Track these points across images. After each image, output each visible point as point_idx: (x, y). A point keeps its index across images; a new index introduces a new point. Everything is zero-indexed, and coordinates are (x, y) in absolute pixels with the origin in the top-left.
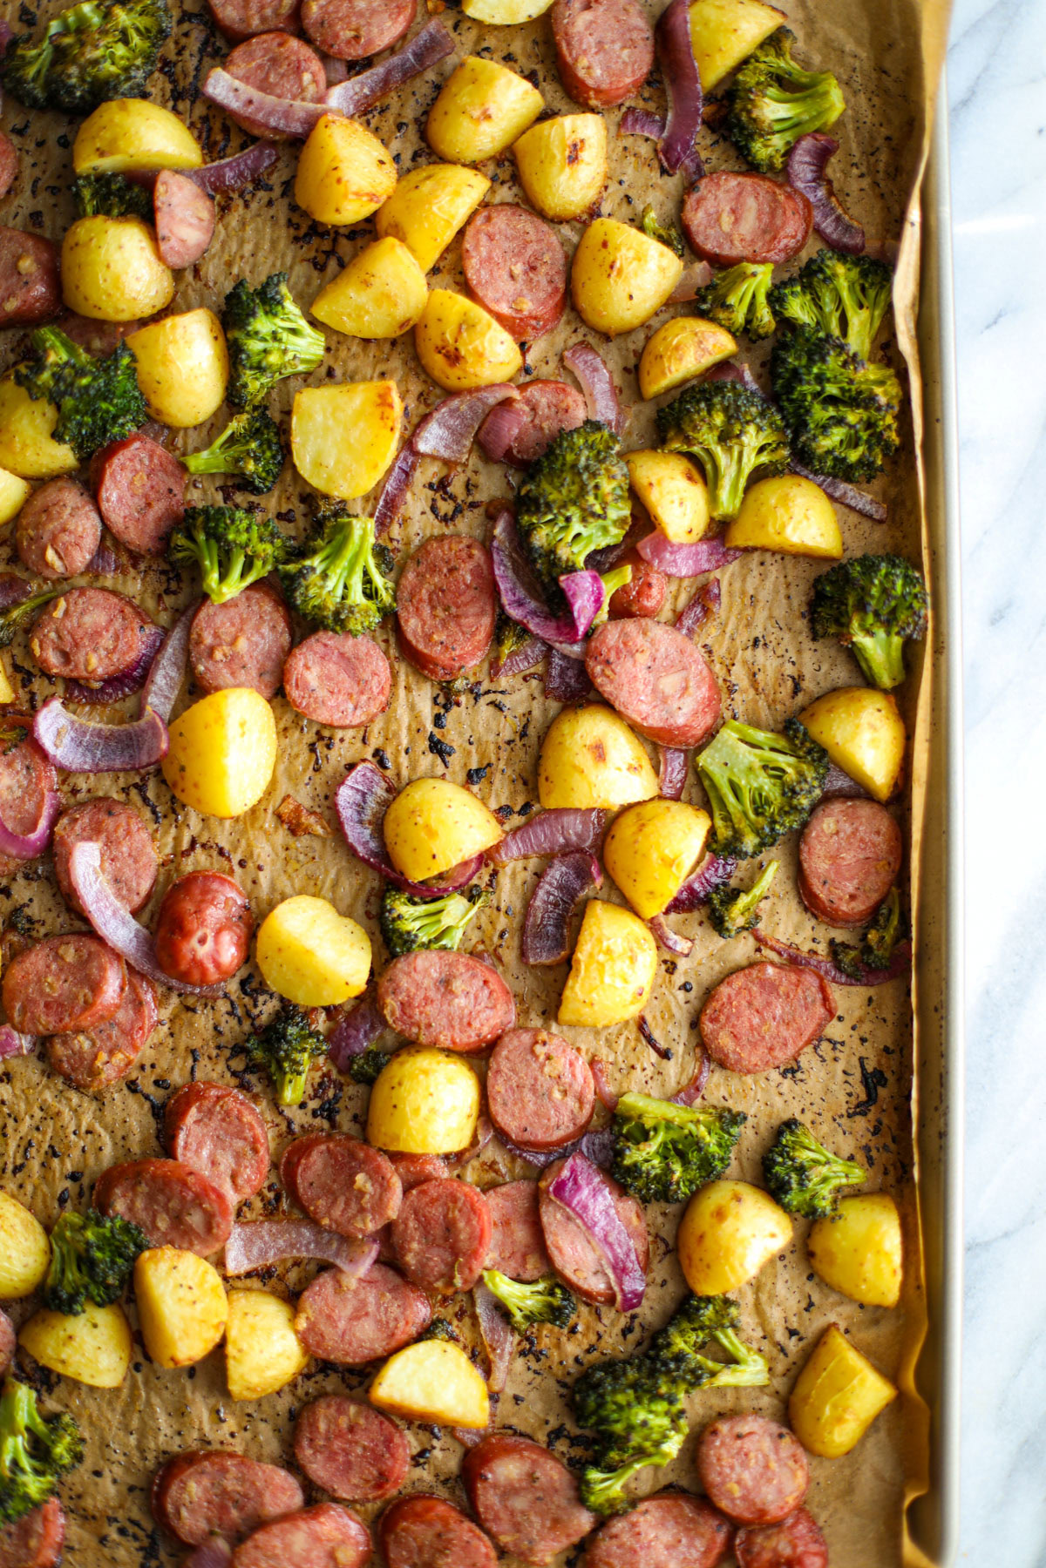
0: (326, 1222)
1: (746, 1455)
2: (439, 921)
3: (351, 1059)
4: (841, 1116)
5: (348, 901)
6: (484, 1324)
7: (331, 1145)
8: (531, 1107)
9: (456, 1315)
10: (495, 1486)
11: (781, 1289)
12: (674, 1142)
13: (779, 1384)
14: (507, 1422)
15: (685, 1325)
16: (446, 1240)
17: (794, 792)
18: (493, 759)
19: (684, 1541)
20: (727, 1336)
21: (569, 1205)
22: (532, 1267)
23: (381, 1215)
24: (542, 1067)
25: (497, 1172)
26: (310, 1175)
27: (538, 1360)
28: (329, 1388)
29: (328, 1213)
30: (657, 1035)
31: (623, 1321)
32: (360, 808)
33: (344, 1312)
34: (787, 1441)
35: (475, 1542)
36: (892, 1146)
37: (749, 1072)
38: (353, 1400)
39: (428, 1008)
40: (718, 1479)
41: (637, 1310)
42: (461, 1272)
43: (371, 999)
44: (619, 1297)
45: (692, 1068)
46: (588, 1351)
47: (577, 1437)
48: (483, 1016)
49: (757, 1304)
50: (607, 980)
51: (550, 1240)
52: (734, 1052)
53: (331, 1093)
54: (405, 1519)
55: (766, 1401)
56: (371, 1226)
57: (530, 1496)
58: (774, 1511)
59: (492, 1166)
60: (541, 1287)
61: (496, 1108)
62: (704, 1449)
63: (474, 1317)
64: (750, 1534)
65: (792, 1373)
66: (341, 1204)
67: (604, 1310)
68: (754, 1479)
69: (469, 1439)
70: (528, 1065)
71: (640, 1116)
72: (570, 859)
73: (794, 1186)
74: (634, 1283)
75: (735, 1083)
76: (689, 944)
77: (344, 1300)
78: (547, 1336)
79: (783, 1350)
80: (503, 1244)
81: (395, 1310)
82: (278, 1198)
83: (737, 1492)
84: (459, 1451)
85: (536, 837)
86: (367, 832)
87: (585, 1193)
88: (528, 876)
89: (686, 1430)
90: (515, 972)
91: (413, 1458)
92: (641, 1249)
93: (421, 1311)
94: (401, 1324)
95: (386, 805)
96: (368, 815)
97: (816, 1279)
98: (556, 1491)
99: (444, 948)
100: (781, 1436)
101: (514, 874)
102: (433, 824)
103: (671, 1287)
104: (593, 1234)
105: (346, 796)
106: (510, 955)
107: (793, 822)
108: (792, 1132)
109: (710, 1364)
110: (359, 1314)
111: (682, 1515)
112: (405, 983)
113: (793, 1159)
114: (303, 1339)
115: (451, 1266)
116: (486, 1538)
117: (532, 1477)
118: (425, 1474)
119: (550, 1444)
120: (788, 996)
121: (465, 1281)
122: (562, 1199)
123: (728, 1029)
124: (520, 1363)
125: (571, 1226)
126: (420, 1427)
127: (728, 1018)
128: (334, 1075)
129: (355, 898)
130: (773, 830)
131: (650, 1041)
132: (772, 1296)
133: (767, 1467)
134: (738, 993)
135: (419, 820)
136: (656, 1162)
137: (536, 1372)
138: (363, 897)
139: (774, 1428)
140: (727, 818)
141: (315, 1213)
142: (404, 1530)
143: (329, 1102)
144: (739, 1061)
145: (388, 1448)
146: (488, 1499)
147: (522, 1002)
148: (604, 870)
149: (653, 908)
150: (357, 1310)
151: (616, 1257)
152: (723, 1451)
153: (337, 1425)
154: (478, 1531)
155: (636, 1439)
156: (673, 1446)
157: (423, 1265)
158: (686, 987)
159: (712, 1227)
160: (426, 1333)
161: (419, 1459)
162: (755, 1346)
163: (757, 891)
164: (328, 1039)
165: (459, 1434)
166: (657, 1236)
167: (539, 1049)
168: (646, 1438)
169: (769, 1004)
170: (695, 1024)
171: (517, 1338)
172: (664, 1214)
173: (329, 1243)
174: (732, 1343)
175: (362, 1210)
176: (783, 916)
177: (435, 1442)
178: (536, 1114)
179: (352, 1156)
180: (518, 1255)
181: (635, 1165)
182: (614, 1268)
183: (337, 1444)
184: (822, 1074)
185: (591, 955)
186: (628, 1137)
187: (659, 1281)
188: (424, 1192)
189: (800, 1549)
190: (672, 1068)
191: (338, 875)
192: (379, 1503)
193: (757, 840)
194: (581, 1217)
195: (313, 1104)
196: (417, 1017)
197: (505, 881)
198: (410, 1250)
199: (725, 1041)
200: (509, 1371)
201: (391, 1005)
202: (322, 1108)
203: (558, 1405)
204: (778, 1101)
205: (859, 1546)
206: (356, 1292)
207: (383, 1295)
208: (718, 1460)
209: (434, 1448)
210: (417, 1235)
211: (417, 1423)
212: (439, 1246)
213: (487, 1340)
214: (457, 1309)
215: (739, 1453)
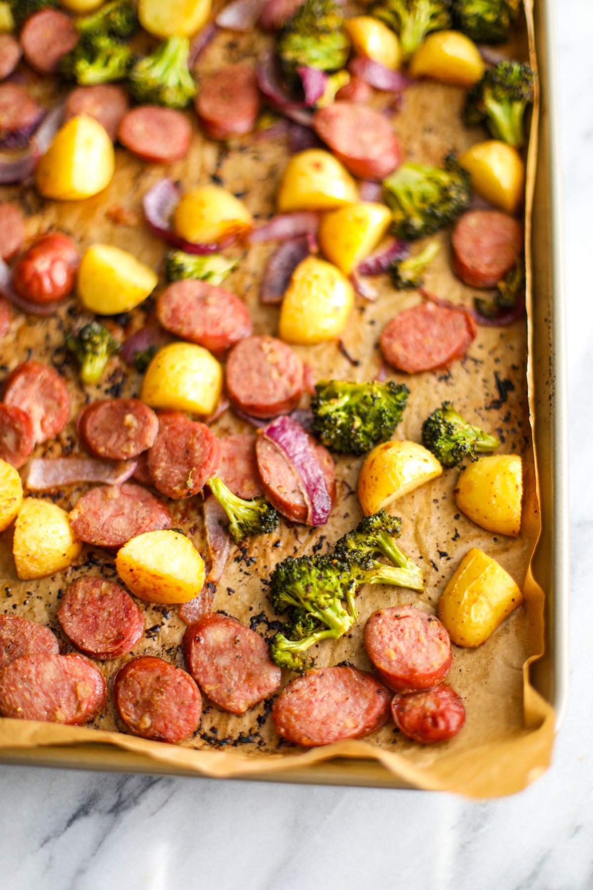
0: (102, 451)
1: (402, 631)
3: (136, 353)
4: (481, 408)
6: (210, 536)
7: (114, 404)
8: (256, 382)
9: (190, 530)
10: (206, 648)
11: (434, 523)
12: (356, 404)
13: (432, 592)
14: (221, 609)
16: (185, 458)
18: (252, 188)
19: (351, 699)
20: (390, 545)
21: (277, 441)
22: (248, 488)
23: (141, 443)
24: (266, 355)
26: (96, 423)
27: (248, 565)
28: (90, 574)
29: (105, 445)
30: (350, 351)
31: (314, 541)
33: (107, 511)
34: (435, 624)
35: (185, 684)
36: (519, 429)
38: (105, 577)
39: (190, 313)
40: (379, 647)
41: (325, 533)
42: (193, 478)
44: (310, 511)
45: (374, 372)
47: (273, 623)
49: (416, 533)
51: (261, 463)
52: (404, 355)
53: (120, 380)
54: (134, 668)
55: (420, 604)
56: (133, 450)
57: (231, 655)
58: (422, 671)
59: (226, 431)
60: (254, 503)
61: (232, 381)
63: (204, 531)
64: (404, 697)
65: (441, 585)
66: (114, 438)
67: (300, 530)
68: (408, 648)
69: (192, 618)
70: (257, 355)
72: (297, 241)
73: (444, 434)
74: (322, 502)
77: (108, 504)
78: (256, 547)
79: (434, 566)
80: (228, 473)
81: (144, 513)
82: (72, 445)
83: (394, 657)
84: (183, 628)
86: (164, 220)
87: (289, 435)
91: (147, 631)
92: (329, 481)
93: (164, 519)
95: (178, 205)
97: (462, 518)
98: (252, 651)
100: (430, 620)
101: (259, 253)
103: (352, 519)
104: (293, 463)
106: (252, 300)
110: (119, 513)
111: (350, 679)
112: (176, 297)
114: (74, 529)
115: (186, 476)
116: (194, 683)
117: (234, 641)
118: (154, 645)
119: (252, 625)
120: (442, 323)
121: (196, 485)
122: (272, 437)
123: (400, 342)
124: (234, 566)
125: (277, 456)
126: (154, 609)
127: (400, 334)
128: (123, 368)
131: (345, 354)
132: (427, 527)
133: (419, 640)
134: (408, 320)
136: (342, 414)
137: (246, 574)
139: (426, 616)
141: (95, 445)
142: (131, 675)
143: (118, 385)
144: (406, 361)
145: (127, 616)
146: (199, 656)
150: (116, 511)
151: (309, 480)
152: (384, 626)
153: (91, 594)
154: (188, 677)
158: (372, 323)
161: (150, 633)
162: (414, 560)
163: (422, 259)
165: (184, 614)
166: (342, 480)
167: (265, 345)
169: (429, 327)
170: (377, 345)
171: (234, 546)
172: (349, 468)
174: (394, 550)
175: (128, 440)
176: (441, 283)
177: (164, 620)
178: (259, 387)
179: (126, 406)
180: (239, 481)
181: (327, 415)
182: (307, 488)
183: (89, 609)
184: (467, 381)
186: (324, 398)
187: (343, 513)
188: (173, 427)
189: (442, 707)
190: (360, 372)
193: (422, 222)
194: (285, 449)
195: (106, 386)
196: (182, 318)
198: (159, 467)
200: (226, 572)
201: (165, 311)
202: (112, 389)
203: (260, 596)
204: (435, 398)
205: (491, 714)
206: (117, 501)
207: (137, 504)
208: (380, 633)
209: (163, 624)
210: (165, 458)
211: (153, 605)
212: (180, 463)
213: (211, 545)
214: (192, 525)
215: (396, 629)
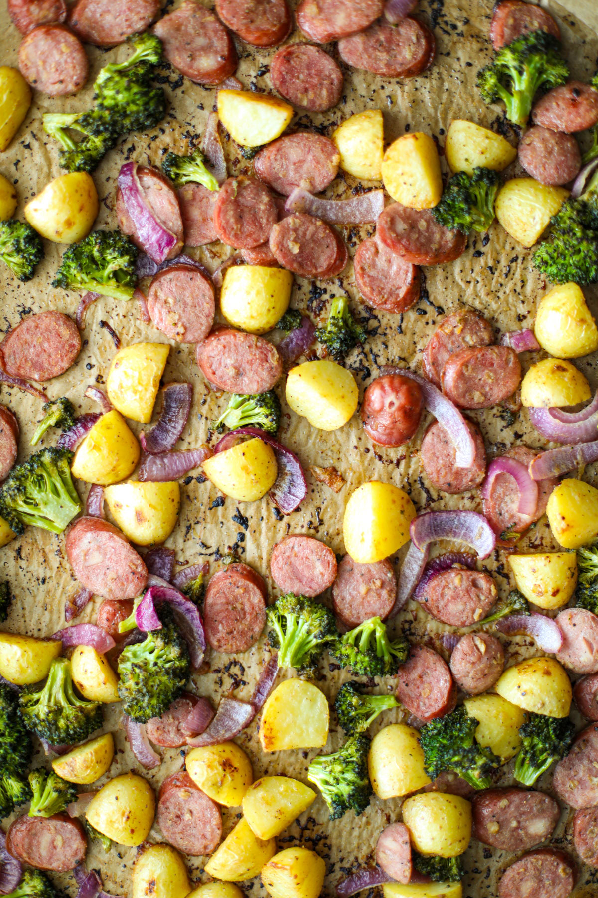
0: (319, 223)
1: (57, 70)
2: (243, 412)
3: (301, 325)
5: (302, 425)
6: (221, 155)
7: (314, 271)
8: (187, 294)
9: (239, 162)
10: (216, 52)
11: (35, 175)
12: (98, 269)
13: (37, 114)
14: (208, 93)
15: (94, 153)
16: (242, 210)
17: (19, 490)
18: (208, 512)
19: (98, 15)
20: (68, 146)
21: (164, 231)
22: (189, 192)
23: (283, 227)
24: (179, 319)
25: (211, 252)
26: (328, 252)
27: (188, 132)
28: (321, 116)
29: (317, 228)
30: (109, 337)
31: (134, 155)
32: (292, 483)
33: (309, 165)
34: (32, 78)
35: (229, 17)
37: (51, 312)
38: (305, 108)
39: (250, 358)
40: (75, 55)
41: (125, 162)
42: (233, 189)
43: (287, 363)
44: (134, 171)
45: (88, 315)
46: (156, 137)
47: (165, 82)
48: (216, 352)
49: (50, 165)
50: (136, 375)
51: (177, 209)
52: (60, 326)
53: (315, 304)
54: (274, 32)
55: (46, 103)
56: (290, 220)
57: (194, 45)
58: (40, 34)
59: (215, 255)
60: (184, 179)
61: (209, 293)
62: (84, 74)
63: (227, 160)
64: (56, 19)
65: (30, 121)
66: (309, 234)
67: (146, 164)
68: (52, 55)
69: (232, 82)
70: (189, 320)
71: (118, 287)
72: (160, 449)
73: (22, 241)
74: (125, 180)
75: (61, 305)
76: (87, 394)
77: (309, 172)
78: (182, 147)
79: (34, 136)
80: (207, 207)
81: (276, 165)
82: (350, 238)
83: (63, 47)
84: (239, 75)
85: (182, 463)
86: (288, 469)
87: (154, 238)
88: (188, 439)
89: (95, 86)
90: (196, 378)
91: (268, 71)
92: (120, 202)
93: (260, 164)
94: (272, 157)
95: (275, 486)
96: (287, 479)
97: (13, 180)
98: (177, 49)
99: (240, 395)
100: (35, 82)
101: (196, 440)
102: (244, 474)
103: (103, 176)
104: (149, 212)
105: (300, 491)
106: (200, 389)
107: (20, 470)
108: (25, 274)
109: (79, 128)
110: (299, 164)
111: (99, 32)
112: (265, 374)
113: (24, 257)
114: (335, 148)
115: (239, 193)
116: (222, 19)
117: (193, 57)
118: (262, 60)
119: (182, 79)
120: (26, 360)
121: (230, 184)
122: (169, 235)
123: (63, 340)
124: (199, 131)
125: (163, 218)
126: (264, 91)
127: (63, 347)
128: (312, 315)
129: (296, 427)
130: (32, 466)
131: (113, 333)
132: (40, 170)
133: (44, 62)
134: (57, 363)
135: (253, 477)
136: (109, 258)
137: (190, 124)
138: (292, 428)
139: (39, 87)
140: (61, 473)
141: (325, 229)
142: (275, 26)
143: (316, 299)
144: (57, 320)
145: (283, 78)
146: (221, 44)
147: (193, 360)
148: (139, 441)
149: (108, 417)
150: (301, 166)
151: (136, 197)
152: (72, 73)
153: (315, 93)
154: (227, 24)
155: (124, 82)
156: (103, 76)
157: (257, 194)
158: (90, 366)
159: (74, 216)
160: (258, 151)
161: (264, 71)
162: (51, 139)
163: (44, 426)
164: (316, 339)
165: (239, 85)
166: (112, 209)
167: (182, 330)
168: (117, 83)
169: (38, 355)
170: (85, 343)
171: (201, 146)
172: (107, 223)
173: (318, 209)
174: (65, 141)
175: (295, 230)
176: (29, 410)
177: (254, 80)
178: (184, 289)
179: (301, 265)
180: (198, 199)
181: (122, 256)
182: (137, 190)
183: (316, 81)
184: (6, 310)
185: (146, 390)
186: (126, 273)
187: (111, 181)
188: (256, 241)
189: (25, 9)
190: (100, 316)
191: (307, 441)
192: (291, 42)
193: (43, 459)
194: (157, 223)
195: (326, 297)
196: (257, 352)
197: (202, 436)
198: (266, 204)
199: (66, 333)
200: (206, 125)
201: (274, 359)
202: (321, 295)
203: (176, 104)
204: (34, 293)
206: (301, 178)
207: (284, 176)
208: (74, 67)
209: (255, 77)
210: (261, 214)
211: (265, 93)
212: (247, 207)
213: (220, 145)
214: (238, 165)
215: (62, 71)
